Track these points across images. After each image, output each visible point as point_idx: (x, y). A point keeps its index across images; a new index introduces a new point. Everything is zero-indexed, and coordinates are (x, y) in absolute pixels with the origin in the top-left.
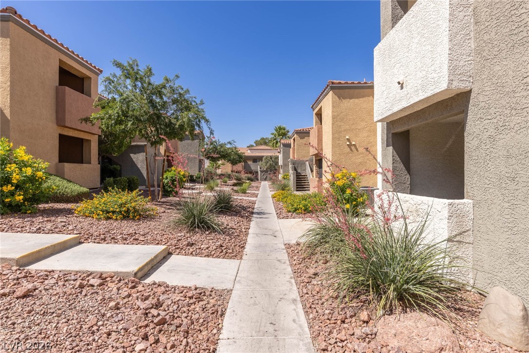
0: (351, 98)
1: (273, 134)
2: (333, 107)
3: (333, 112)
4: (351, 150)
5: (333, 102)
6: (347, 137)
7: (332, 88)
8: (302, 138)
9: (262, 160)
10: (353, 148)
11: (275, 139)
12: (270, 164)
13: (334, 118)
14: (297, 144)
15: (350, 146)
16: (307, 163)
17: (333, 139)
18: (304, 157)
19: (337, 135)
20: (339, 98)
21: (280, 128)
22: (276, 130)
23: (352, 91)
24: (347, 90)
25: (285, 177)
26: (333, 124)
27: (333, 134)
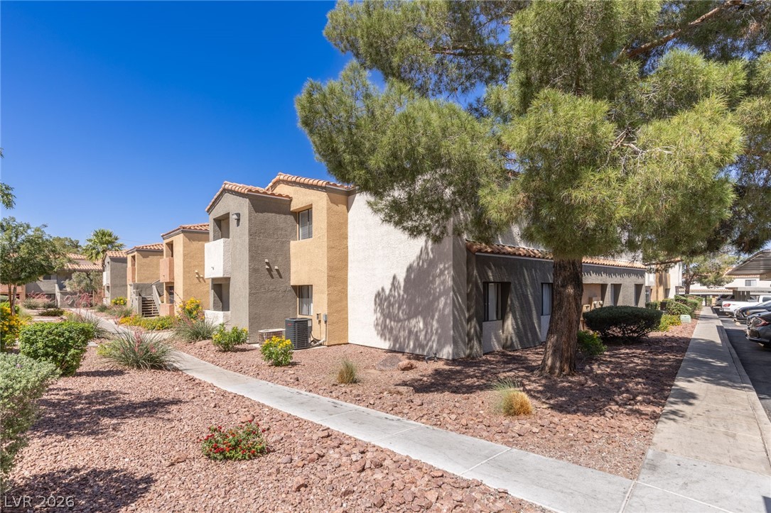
0: (199, 241)
1: (90, 240)
2: (184, 247)
3: (184, 251)
4: (200, 281)
5: (184, 243)
6: (196, 271)
7: (183, 232)
8: (145, 257)
9: (71, 279)
10: (201, 279)
11: (94, 249)
12: (87, 284)
13: (185, 255)
14: (138, 264)
15: (198, 278)
16: (154, 287)
17: (184, 272)
18: (148, 278)
19: (187, 269)
20: (189, 240)
21: (104, 234)
22: (96, 235)
23: (200, 235)
24: (196, 234)
25: (118, 302)
26: (184, 261)
27: (184, 268)
